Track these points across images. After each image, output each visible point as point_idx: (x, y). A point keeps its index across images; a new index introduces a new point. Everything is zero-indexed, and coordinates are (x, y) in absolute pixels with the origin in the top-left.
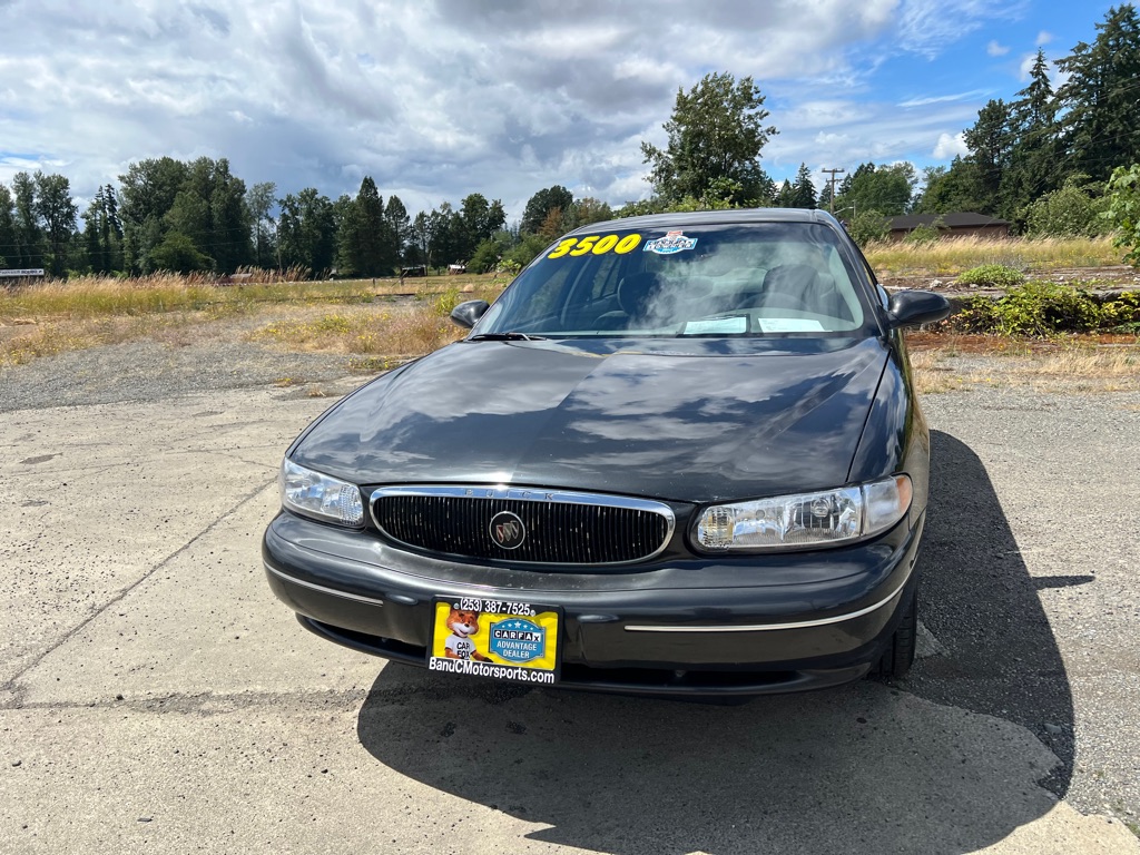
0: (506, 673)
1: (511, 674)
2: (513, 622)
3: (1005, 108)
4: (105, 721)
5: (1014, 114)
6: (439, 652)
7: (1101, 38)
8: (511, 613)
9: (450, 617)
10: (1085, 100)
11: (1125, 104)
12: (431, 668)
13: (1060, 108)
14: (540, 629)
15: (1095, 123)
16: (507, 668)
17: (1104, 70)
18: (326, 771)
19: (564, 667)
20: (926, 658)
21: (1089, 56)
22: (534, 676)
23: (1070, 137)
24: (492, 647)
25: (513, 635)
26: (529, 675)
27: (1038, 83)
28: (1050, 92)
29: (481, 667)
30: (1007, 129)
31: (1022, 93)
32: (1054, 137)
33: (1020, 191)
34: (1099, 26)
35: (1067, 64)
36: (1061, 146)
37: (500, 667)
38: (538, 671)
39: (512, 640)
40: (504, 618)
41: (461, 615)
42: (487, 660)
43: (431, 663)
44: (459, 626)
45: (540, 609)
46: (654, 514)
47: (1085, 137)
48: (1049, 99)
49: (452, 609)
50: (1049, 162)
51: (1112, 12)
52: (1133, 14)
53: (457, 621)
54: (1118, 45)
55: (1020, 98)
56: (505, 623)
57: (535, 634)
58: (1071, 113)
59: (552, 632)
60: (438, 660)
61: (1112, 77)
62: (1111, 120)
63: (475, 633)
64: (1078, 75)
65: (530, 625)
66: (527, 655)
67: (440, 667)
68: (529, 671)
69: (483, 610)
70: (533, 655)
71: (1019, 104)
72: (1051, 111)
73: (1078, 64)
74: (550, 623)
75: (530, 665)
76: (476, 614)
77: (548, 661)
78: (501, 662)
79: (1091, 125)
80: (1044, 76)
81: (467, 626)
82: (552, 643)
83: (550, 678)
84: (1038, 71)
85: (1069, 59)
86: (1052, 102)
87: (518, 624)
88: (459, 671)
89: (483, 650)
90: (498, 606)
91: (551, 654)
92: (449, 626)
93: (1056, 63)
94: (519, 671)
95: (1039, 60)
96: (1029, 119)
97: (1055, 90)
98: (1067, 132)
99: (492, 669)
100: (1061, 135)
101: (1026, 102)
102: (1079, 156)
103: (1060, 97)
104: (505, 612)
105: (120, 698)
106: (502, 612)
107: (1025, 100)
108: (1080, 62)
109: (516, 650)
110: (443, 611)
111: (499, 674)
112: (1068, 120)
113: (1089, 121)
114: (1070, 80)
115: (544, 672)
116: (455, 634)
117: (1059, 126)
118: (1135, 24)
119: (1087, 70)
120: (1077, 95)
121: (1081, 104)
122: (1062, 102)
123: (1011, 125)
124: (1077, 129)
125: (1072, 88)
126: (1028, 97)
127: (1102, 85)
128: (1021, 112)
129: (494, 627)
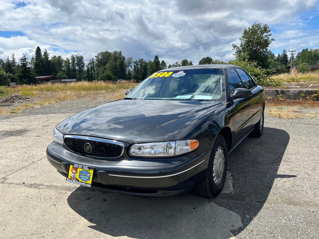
4: (18, 188)
8: (84, 169)
9: (72, 169)
12: (67, 181)
14: (89, 173)
16: (82, 182)
18: (55, 205)
19: (93, 184)
20: (226, 193)
24: (80, 177)
25: (84, 174)
26: (86, 185)
29: (77, 182)
37: (80, 182)
38: (88, 184)
39: (83, 175)
40: (82, 170)
41: (74, 168)
42: (78, 180)
44: (74, 171)
45: (90, 168)
46: (120, 146)
49: (73, 166)
53: (73, 170)
56: (82, 171)
59: (92, 174)
60: (69, 179)
63: (76, 173)
65: (87, 172)
66: (86, 179)
68: (86, 183)
69: (78, 167)
74: (92, 172)
75: (87, 182)
76: (77, 168)
77: (90, 182)
78: (81, 181)
82: (91, 177)
83: (90, 186)
87: (85, 172)
88: (72, 182)
89: (77, 177)
90: (81, 166)
91: (91, 180)
92: (72, 171)
94: (84, 183)
104: (82, 168)
105: (24, 183)
109: (84, 178)
110: (71, 167)
111: (80, 184)
115: (89, 184)
116: (73, 173)
129: (80, 172)
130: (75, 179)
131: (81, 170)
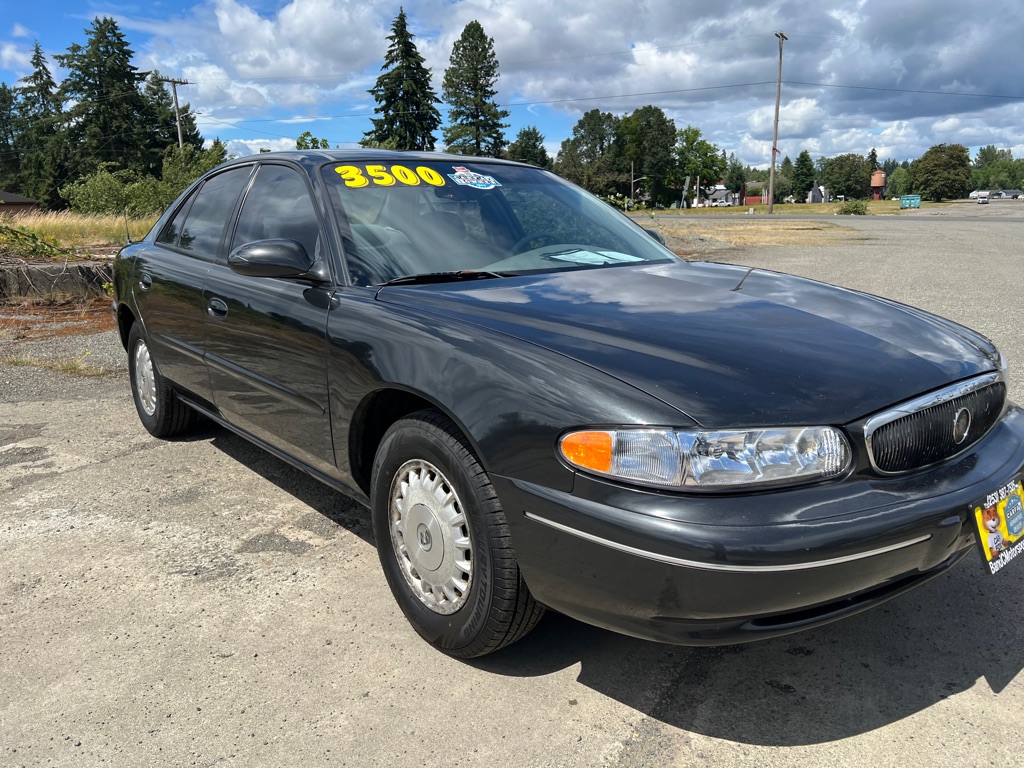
3: (10, 91)
5: (21, 99)
6: (989, 555)
7: (92, 43)
8: (1009, 493)
9: (984, 519)
10: (89, 96)
11: (125, 105)
12: (993, 573)
13: (67, 99)
15: (101, 117)
17: (100, 71)
21: (85, 57)
23: (81, 127)
25: (1013, 512)
27: (39, 73)
28: (53, 84)
29: (1011, 550)
30: (15, 112)
31: (26, 80)
32: (66, 125)
33: (42, 173)
34: (88, 33)
35: (65, 61)
36: (75, 134)
37: (1017, 543)
39: (1013, 516)
40: (1008, 499)
41: (989, 513)
42: (1009, 543)
43: (991, 568)
44: (991, 523)
47: (93, 128)
48: (54, 91)
49: (983, 509)
50: (67, 148)
51: (98, 21)
52: (116, 28)
53: (988, 519)
54: (108, 52)
55: (26, 85)
56: (1009, 504)
58: (78, 106)
61: (109, 80)
62: (115, 118)
63: (999, 523)
64: (78, 72)
65: (1016, 497)
66: (1021, 524)
67: (996, 567)
69: (999, 499)
71: (25, 91)
72: (58, 101)
73: (76, 62)
76: (996, 506)
78: (1016, 539)
79: (98, 119)
80: (44, 68)
81: (994, 520)
84: (38, 60)
85: (67, 57)
86: (59, 94)
87: (1013, 501)
88: (1005, 563)
89: (1006, 535)
90: (1004, 492)
92: (985, 527)
93: (56, 57)
95: (37, 51)
96: (37, 105)
97: (59, 84)
98: (78, 123)
99: (1015, 548)
100: (73, 124)
101: (30, 89)
102: (94, 145)
103: (64, 89)
106: (1006, 494)
107: (30, 87)
108: (78, 60)
110: (979, 516)
112: (77, 111)
113: (97, 114)
114: (71, 75)
116: (991, 532)
117: (69, 116)
118: (119, 37)
119: (85, 69)
120: (81, 90)
121: (85, 99)
122: (68, 94)
123: (21, 109)
124: (86, 121)
125: (75, 84)
126: (33, 85)
127: (101, 85)
128: (28, 98)
129: (1005, 511)
130: (1004, 547)
131: (1005, 503)
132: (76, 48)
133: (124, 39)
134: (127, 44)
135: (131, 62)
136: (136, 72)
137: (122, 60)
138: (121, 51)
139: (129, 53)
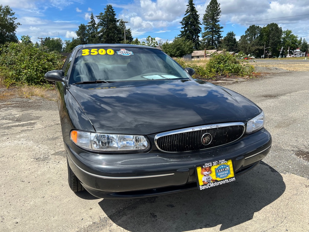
0: (223, 182)
1: (224, 182)
2: (221, 166)
3: (85, 26)
5: (88, 28)
6: (201, 183)
7: (106, 12)
8: (220, 164)
9: (202, 171)
10: (104, 27)
11: (113, 29)
12: (201, 189)
13: (99, 28)
14: (228, 166)
16: (222, 180)
17: (107, 20)
21: (103, 16)
22: (230, 180)
23: (102, 36)
24: (217, 176)
25: (222, 170)
26: (229, 181)
27: (92, 21)
28: (96, 24)
29: (215, 183)
30: (86, 32)
31: (89, 23)
32: (98, 35)
34: (105, 9)
35: (99, 17)
36: (100, 38)
37: (220, 181)
38: (230, 178)
39: (221, 172)
40: (218, 166)
41: (205, 169)
42: (216, 180)
43: (200, 188)
44: (206, 173)
45: (227, 160)
46: (241, 126)
47: (105, 36)
48: (96, 26)
49: (202, 168)
51: (108, 6)
52: (112, 7)
53: (204, 171)
54: (110, 14)
55: (89, 24)
56: (219, 167)
57: (227, 168)
58: (101, 30)
59: (231, 166)
60: (202, 186)
61: (109, 22)
62: (110, 33)
63: (211, 173)
64: (102, 20)
65: (225, 166)
67: (204, 188)
68: (228, 179)
69: (212, 165)
70: (228, 174)
71: (89, 26)
72: (97, 28)
73: (101, 18)
74: (230, 163)
75: (228, 177)
76: (210, 167)
77: (232, 174)
78: (220, 179)
80: (94, 20)
81: (208, 172)
82: (232, 169)
83: (234, 179)
84: (92, 18)
85: (99, 16)
86: (97, 27)
87: (222, 166)
88: (209, 187)
89: (214, 178)
90: (216, 163)
91: (232, 172)
92: (202, 174)
93: (96, 16)
94: (226, 180)
95: (92, 15)
96: (91, 30)
97: (97, 24)
98: (101, 34)
99: (219, 182)
100: (100, 35)
101: (90, 26)
102: (105, 40)
103: (98, 25)
104: (219, 164)
106: (218, 164)
107: (90, 25)
109: (223, 174)
110: (199, 170)
111: (221, 183)
112: (101, 31)
113: (106, 32)
114: (100, 21)
115: (232, 178)
116: (205, 176)
117: (99, 33)
118: (112, 10)
119: (103, 20)
120: (102, 25)
121: (103, 28)
122: (99, 27)
123: (87, 31)
124: (103, 34)
125: (101, 24)
126: (91, 24)
127: (107, 24)
128: (89, 28)
129: (216, 170)
130: (211, 182)
131: (216, 167)
132: (102, 14)
133: (114, 11)
134: (114, 12)
135: (115, 17)
136: (116, 20)
137: (113, 16)
138: (113, 14)
139: (115, 15)
